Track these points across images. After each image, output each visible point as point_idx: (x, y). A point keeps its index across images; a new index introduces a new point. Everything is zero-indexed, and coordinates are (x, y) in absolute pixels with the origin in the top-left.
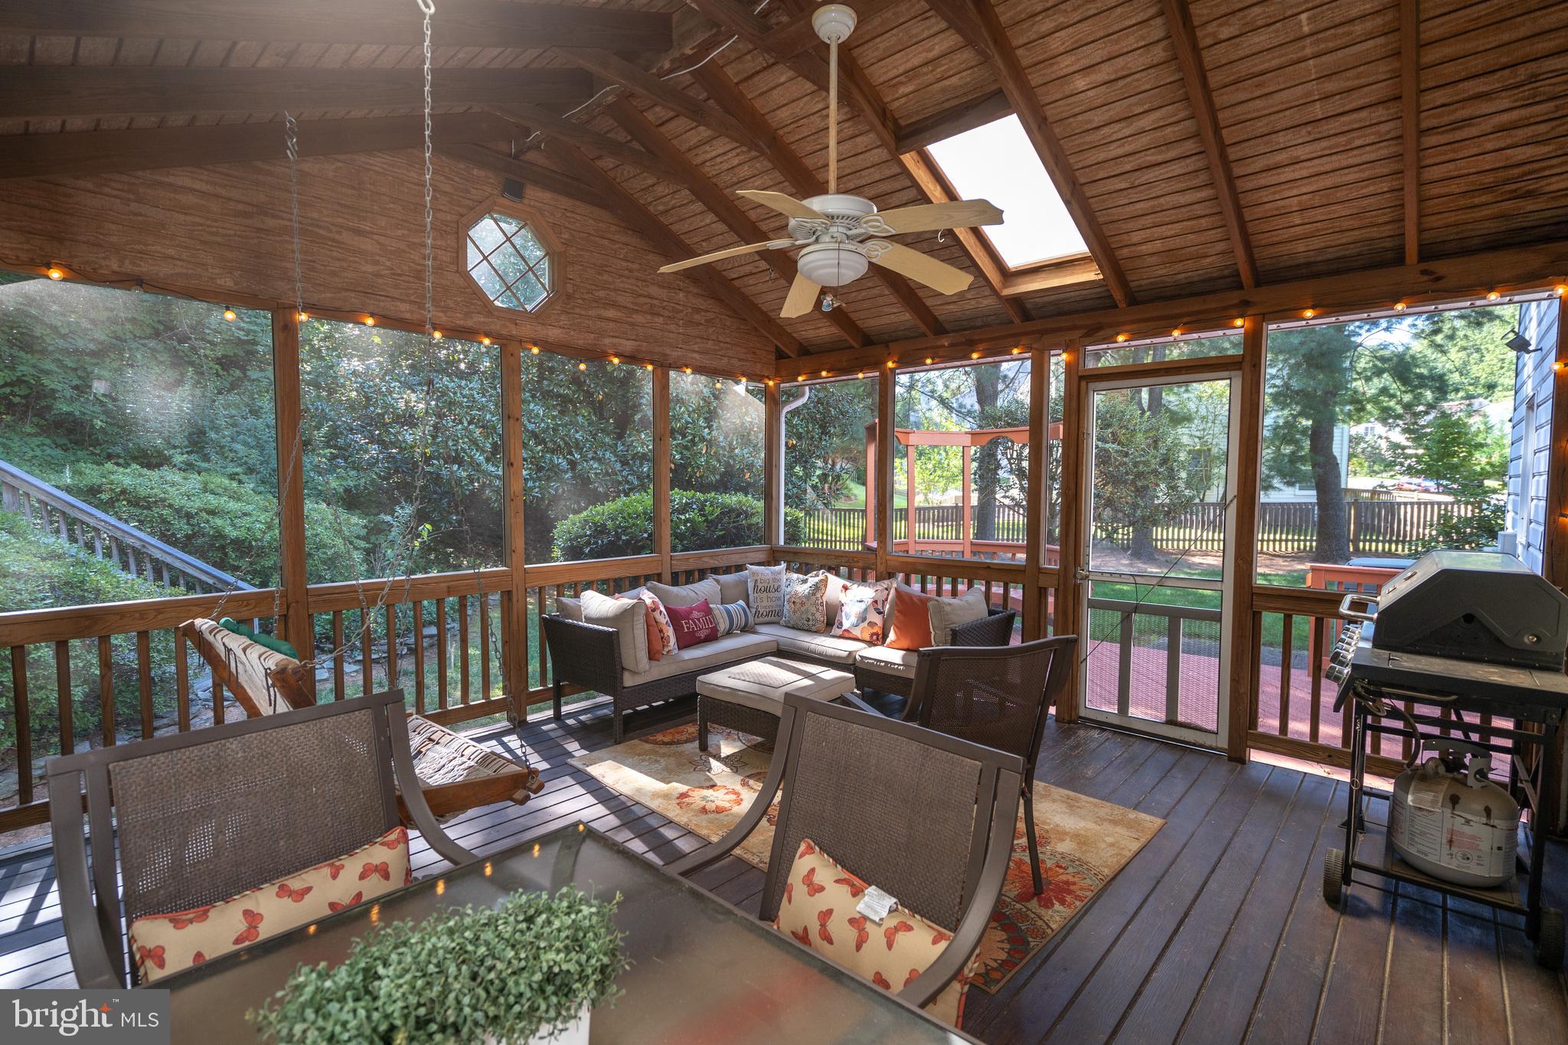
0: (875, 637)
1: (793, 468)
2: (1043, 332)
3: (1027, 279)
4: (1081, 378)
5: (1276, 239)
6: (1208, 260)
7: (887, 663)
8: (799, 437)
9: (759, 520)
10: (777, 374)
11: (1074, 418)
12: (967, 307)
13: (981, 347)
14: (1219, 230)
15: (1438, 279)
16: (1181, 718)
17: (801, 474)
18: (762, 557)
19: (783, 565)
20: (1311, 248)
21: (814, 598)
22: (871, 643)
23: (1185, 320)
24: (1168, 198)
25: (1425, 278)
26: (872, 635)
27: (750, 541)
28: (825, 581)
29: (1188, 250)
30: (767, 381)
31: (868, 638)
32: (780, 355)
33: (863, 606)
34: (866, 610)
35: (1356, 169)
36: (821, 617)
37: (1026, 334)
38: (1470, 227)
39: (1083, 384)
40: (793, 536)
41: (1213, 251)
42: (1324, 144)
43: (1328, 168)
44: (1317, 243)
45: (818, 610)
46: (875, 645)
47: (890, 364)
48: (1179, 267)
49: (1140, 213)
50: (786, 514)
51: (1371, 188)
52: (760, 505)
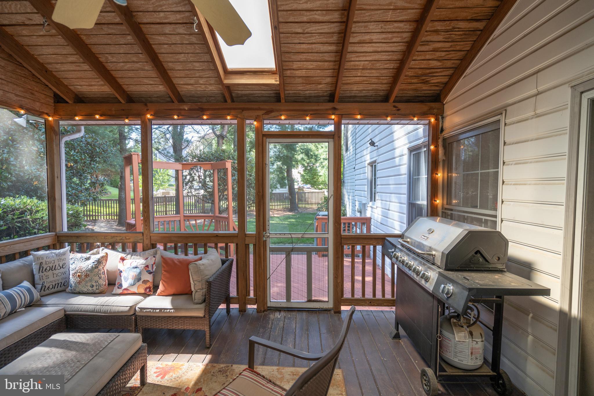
0: (148, 290)
1: (71, 179)
2: (243, 109)
3: (238, 76)
4: (264, 135)
5: (348, 81)
6: (321, 86)
7: (161, 309)
8: (76, 162)
9: (44, 214)
10: (55, 112)
11: (261, 156)
12: (199, 89)
13: (208, 112)
14: (330, 71)
15: (399, 110)
16: (313, 298)
17: (78, 182)
18: (47, 242)
19: (67, 248)
20: (358, 89)
21: (96, 270)
22: (145, 295)
23: (311, 112)
24: (316, 46)
25: (395, 109)
26: (146, 289)
27: (36, 231)
28: (105, 257)
29: (315, 78)
30: (46, 117)
31: (143, 291)
32: (58, 100)
33: (138, 271)
34: (140, 273)
35: (387, 53)
36: (104, 282)
37: (234, 109)
38: (406, 92)
39: (264, 138)
40: (75, 222)
41: (324, 82)
42: (384, 36)
43: (379, 49)
44: (361, 87)
45: (100, 278)
46: (149, 295)
47: (149, 116)
48: (308, 87)
49: (302, 51)
50: (68, 209)
51: (388, 65)
52: (44, 205)
